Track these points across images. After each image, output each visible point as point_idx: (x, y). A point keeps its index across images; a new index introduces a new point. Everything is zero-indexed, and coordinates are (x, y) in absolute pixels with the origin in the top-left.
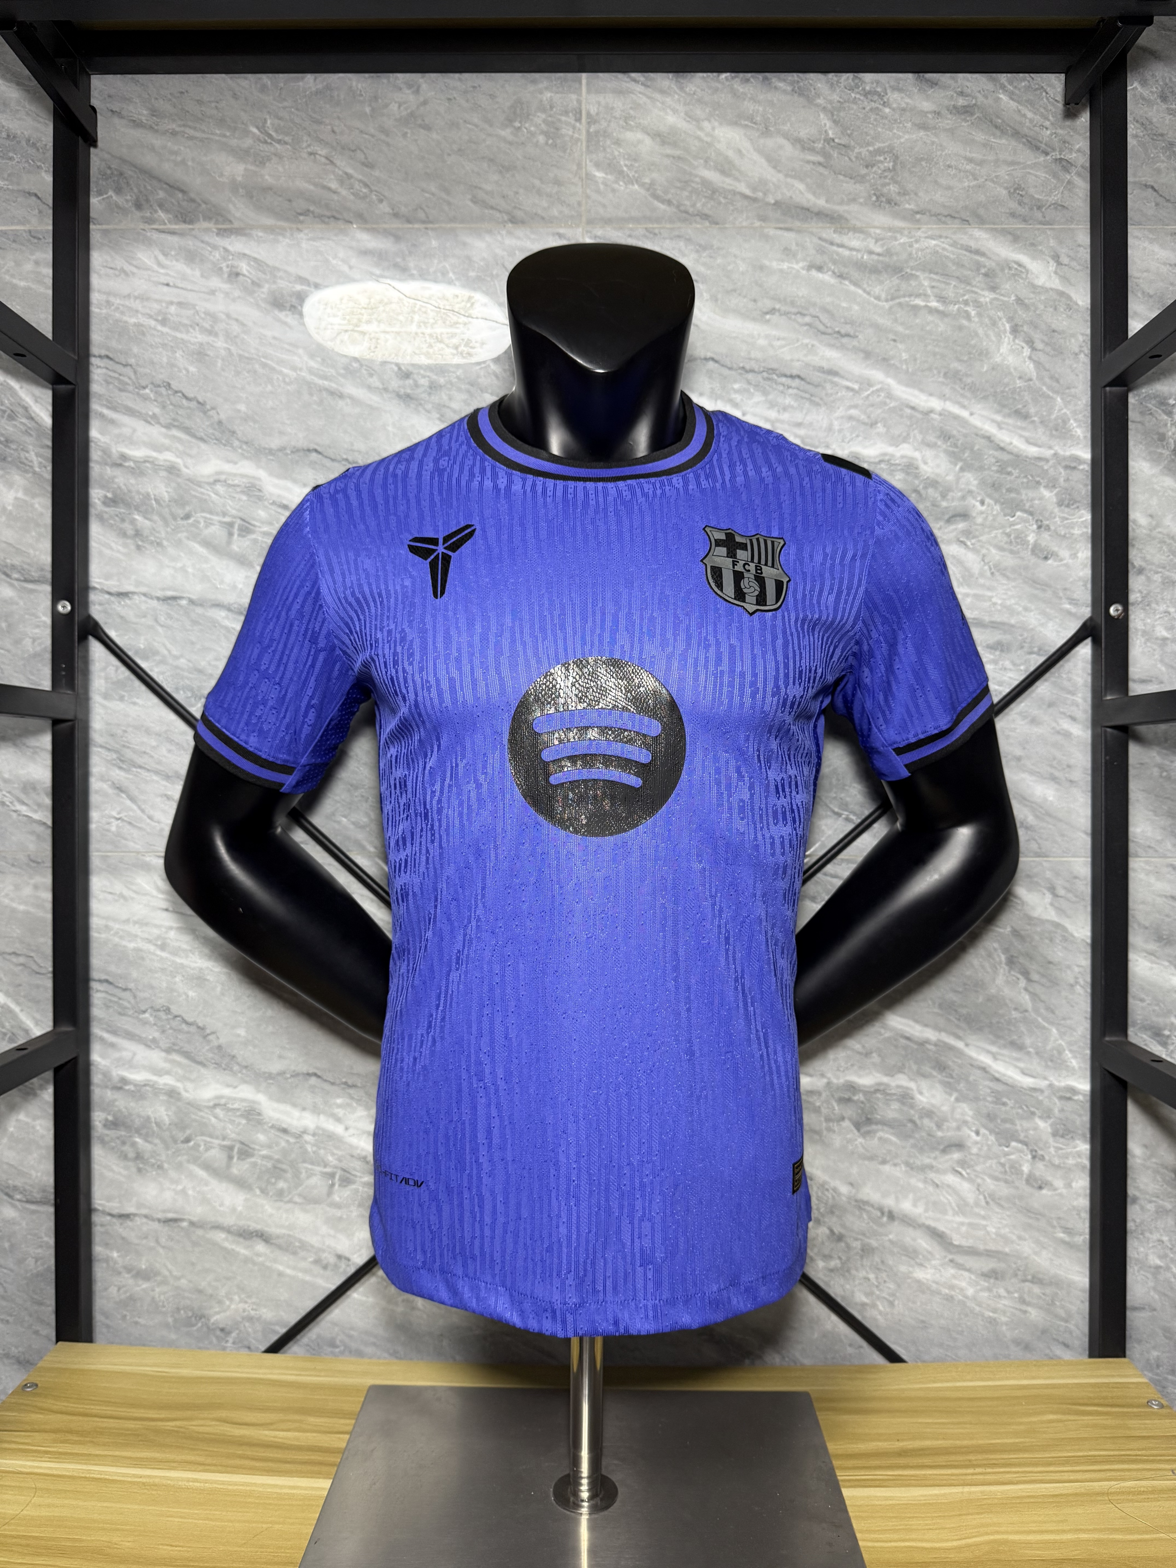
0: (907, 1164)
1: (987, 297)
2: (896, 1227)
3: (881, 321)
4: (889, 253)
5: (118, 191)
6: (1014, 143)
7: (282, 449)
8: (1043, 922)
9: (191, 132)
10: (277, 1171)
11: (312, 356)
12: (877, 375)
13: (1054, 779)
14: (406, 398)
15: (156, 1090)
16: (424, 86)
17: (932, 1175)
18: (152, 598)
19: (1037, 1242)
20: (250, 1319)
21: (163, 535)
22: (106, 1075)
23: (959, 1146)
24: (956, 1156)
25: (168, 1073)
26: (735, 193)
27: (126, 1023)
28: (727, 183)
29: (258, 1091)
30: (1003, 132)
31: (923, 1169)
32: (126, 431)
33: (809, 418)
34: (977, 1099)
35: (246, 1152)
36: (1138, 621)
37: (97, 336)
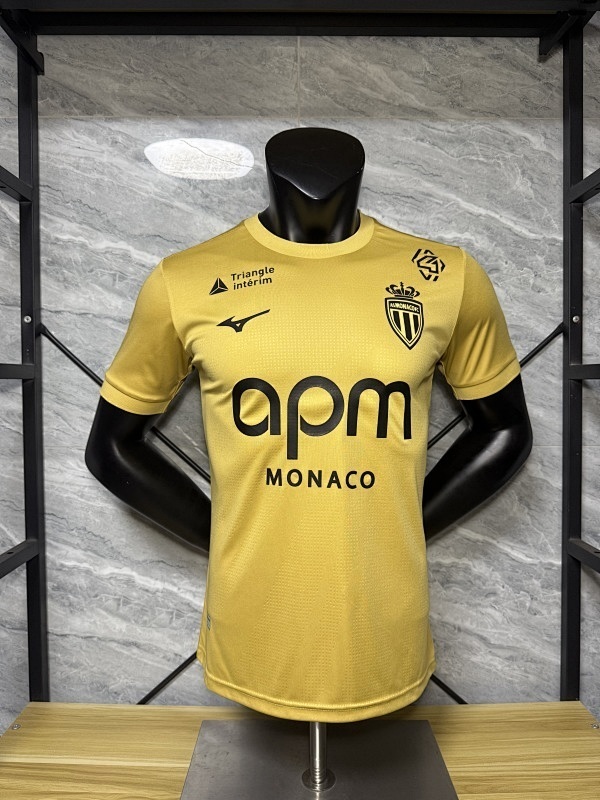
0: (467, 603)
1: (509, 155)
2: (461, 635)
3: (454, 168)
4: (458, 132)
5: (52, 97)
6: (523, 74)
7: (141, 235)
8: (537, 479)
9: (91, 66)
10: (143, 611)
11: (156, 186)
12: (452, 196)
13: (542, 405)
14: (206, 208)
15: (80, 571)
16: (214, 43)
17: (480, 609)
18: (73, 313)
19: (534, 642)
20: (130, 687)
21: (79, 280)
22: (53, 563)
23: (494, 594)
24: (493, 598)
25: (85, 561)
26: (378, 100)
27: (64, 536)
28: (374, 95)
29: (133, 570)
30: (518, 69)
31: (476, 605)
32: (59, 226)
33: (417, 219)
34: (503, 570)
35: (127, 602)
36: (587, 324)
37: (42, 176)
